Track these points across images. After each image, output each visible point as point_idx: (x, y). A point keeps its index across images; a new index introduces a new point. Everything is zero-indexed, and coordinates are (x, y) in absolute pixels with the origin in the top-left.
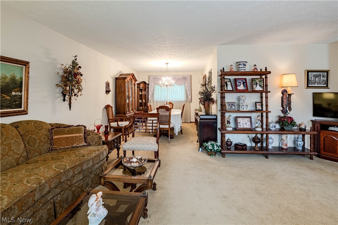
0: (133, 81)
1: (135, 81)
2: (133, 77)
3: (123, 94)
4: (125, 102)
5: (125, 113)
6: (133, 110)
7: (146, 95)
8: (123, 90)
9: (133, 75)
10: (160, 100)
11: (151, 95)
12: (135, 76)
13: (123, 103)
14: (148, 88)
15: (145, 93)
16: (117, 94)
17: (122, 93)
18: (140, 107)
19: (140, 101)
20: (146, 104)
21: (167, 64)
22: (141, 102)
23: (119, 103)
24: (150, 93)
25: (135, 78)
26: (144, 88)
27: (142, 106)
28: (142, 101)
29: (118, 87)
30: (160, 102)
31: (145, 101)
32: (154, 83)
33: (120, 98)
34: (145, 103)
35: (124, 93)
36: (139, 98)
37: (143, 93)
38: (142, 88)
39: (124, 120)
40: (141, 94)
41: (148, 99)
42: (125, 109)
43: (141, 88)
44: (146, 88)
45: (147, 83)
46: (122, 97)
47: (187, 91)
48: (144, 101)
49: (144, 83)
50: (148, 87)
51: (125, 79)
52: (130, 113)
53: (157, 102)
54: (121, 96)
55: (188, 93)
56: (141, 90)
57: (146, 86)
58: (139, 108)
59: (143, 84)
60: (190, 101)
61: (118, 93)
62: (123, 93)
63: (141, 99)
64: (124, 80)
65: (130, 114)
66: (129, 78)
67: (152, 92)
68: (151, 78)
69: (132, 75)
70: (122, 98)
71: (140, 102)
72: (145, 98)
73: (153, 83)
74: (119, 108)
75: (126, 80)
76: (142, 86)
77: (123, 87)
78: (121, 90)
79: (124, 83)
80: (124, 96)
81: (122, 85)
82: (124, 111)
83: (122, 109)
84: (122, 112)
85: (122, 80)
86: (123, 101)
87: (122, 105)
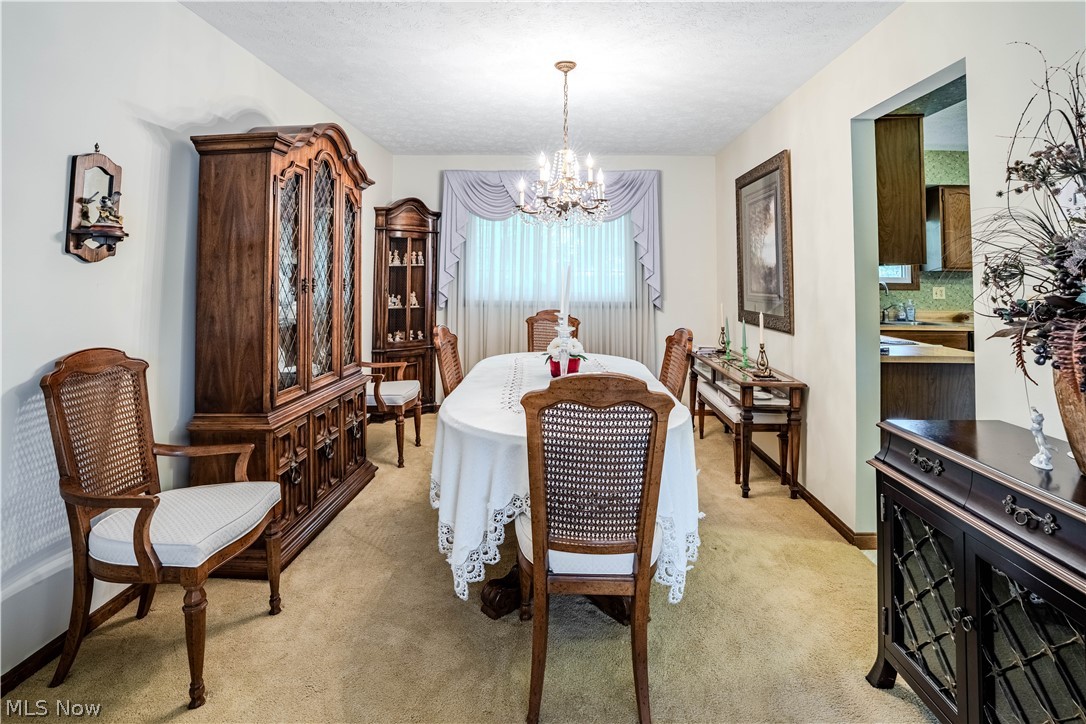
0: (344, 183)
1: (357, 185)
2: (340, 156)
3: (246, 259)
4: (262, 317)
5: (257, 407)
6: (336, 363)
7: (424, 268)
8: (246, 232)
9: (336, 138)
10: (497, 297)
11: (452, 271)
12: (354, 147)
13: (245, 326)
14: (436, 233)
15: (420, 258)
16: (208, 262)
17: (239, 257)
18: (392, 330)
19: (393, 303)
20: (423, 319)
21: (566, 66)
22: (400, 306)
23: (217, 327)
24: (447, 260)
25: (355, 161)
26: (415, 235)
27: (403, 329)
28: (404, 301)
29: (217, 213)
30: (498, 305)
31: (422, 299)
32: (467, 207)
33: (224, 289)
34: (419, 313)
35: (257, 252)
36: (385, 284)
37: (411, 258)
38: (407, 235)
39: (242, 467)
40: (397, 263)
41: (435, 293)
42: (262, 371)
43: (398, 234)
44: (426, 233)
45: (433, 207)
46: (239, 281)
47: (642, 252)
48: (413, 300)
49: (416, 205)
50: (435, 227)
51: (268, 150)
52: (309, 393)
53: (482, 306)
54: (233, 274)
55: (648, 262)
56: (399, 245)
57: (423, 223)
58: (385, 337)
59: (412, 211)
60: (657, 303)
61: (215, 256)
62: (246, 256)
63: (398, 288)
64: (259, 157)
65: (307, 400)
66: (310, 153)
67: (457, 253)
68: (455, 182)
69: (331, 139)
70: (239, 293)
71: (391, 306)
72: (418, 286)
73: (460, 207)
74: (214, 363)
75: (277, 163)
76: (401, 222)
77: (251, 206)
78: (234, 234)
79: (258, 181)
80: (258, 275)
81: (245, 194)
82: (253, 390)
83: (238, 375)
84: (242, 397)
85: (243, 155)
86: (245, 315)
87: (243, 345)
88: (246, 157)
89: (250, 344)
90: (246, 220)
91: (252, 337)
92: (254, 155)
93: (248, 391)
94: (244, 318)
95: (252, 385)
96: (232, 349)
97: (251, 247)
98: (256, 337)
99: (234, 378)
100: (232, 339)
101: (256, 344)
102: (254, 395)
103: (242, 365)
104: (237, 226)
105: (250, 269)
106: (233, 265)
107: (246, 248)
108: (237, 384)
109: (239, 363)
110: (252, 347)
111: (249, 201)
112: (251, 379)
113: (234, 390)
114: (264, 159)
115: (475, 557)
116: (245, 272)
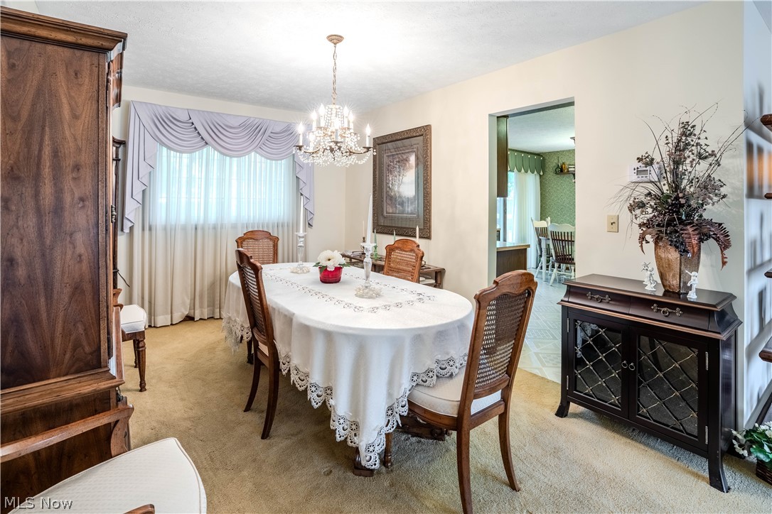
8: (69, 148)
13: (69, 268)
17: (57, 179)
23: (20, 272)
51: (103, 51)
62: (69, 179)
70: (58, 226)
77: (75, 117)
78: (47, 151)
79: (85, 87)
80: (89, 203)
81: (64, 101)
82: (85, 343)
83: (59, 329)
84: (68, 356)
85: (60, 49)
86: (69, 252)
87: (68, 290)
88: (66, 53)
89: (77, 289)
90: (67, 133)
91: (81, 280)
92: (78, 53)
93: (77, 345)
94: (68, 257)
95: (83, 338)
96: (49, 297)
97: (77, 167)
98: (87, 277)
99: (53, 333)
100: (48, 286)
101: (87, 287)
102: (87, 349)
103: (65, 316)
104: (52, 139)
105: (77, 195)
106: (47, 190)
107: (69, 169)
108: (58, 341)
109: (61, 314)
110: (83, 292)
111: (72, 109)
112: (81, 330)
113: (53, 347)
114: (96, 62)
115: (371, 449)
116: (67, 199)
